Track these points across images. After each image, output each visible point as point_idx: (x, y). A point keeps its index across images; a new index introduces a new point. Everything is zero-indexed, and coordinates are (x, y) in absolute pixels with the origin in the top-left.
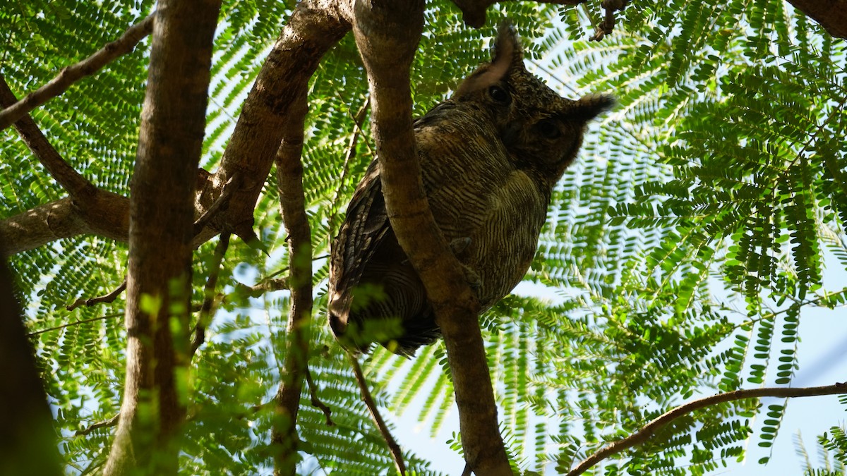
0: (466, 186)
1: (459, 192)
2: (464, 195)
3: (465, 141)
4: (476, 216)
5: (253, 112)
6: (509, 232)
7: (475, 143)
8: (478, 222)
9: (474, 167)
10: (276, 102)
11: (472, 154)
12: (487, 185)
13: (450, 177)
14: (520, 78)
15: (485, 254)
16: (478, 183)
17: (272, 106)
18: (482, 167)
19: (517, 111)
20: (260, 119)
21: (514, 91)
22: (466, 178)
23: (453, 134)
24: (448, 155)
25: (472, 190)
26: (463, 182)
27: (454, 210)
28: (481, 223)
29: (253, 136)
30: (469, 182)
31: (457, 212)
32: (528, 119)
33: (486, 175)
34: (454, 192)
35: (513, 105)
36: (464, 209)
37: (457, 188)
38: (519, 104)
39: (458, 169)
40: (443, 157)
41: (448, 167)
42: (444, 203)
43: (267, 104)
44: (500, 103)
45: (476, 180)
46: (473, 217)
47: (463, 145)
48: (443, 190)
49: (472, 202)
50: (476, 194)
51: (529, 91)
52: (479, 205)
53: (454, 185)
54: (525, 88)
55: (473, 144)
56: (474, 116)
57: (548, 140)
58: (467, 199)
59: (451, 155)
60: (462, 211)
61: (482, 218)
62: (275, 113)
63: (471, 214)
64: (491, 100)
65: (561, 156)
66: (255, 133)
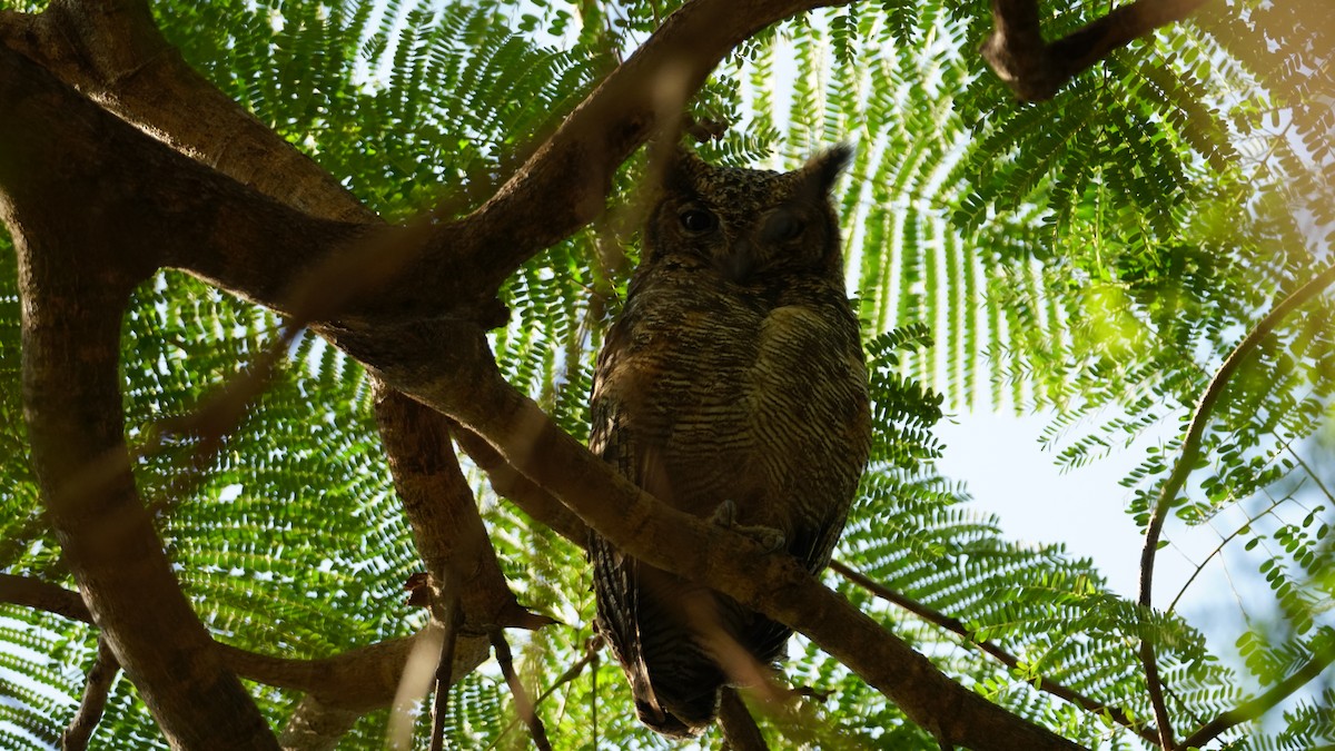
0: (704, 400)
1: (701, 418)
2: (708, 414)
3: (673, 339)
4: (737, 437)
5: (407, 489)
6: (801, 414)
7: (686, 329)
8: (743, 444)
9: (702, 366)
10: (422, 462)
11: (691, 349)
12: (730, 379)
13: (677, 405)
14: (710, 188)
15: (785, 470)
16: (718, 384)
17: (421, 470)
18: (712, 356)
19: (731, 226)
20: (420, 492)
21: (714, 206)
22: (698, 389)
23: (652, 342)
24: (659, 376)
25: (715, 400)
26: (697, 398)
27: (706, 447)
28: (751, 442)
29: (429, 515)
30: (705, 390)
31: (712, 446)
32: (751, 227)
33: (723, 363)
34: (691, 423)
35: (722, 223)
36: (720, 435)
37: (692, 413)
38: (729, 218)
39: (681, 387)
40: (655, 385)
41: (668, 394)
42: (688, 449)
43: (414, 471)
44: (704, 233)
45: (713, 382)
46: (735, 441)
47: (672, 346)
48: (677, 431)
49: (723, 417)
50: (723, 404)
51: (731, 195)
52: (734, 417)
53: (687, 413)
54: (725, 195)
55: (686, 335)
56: (678, 286)
57: (792, 243)
58: (715, 417)
59: (664, 373)
60: (719, 440)
61: (745, 435)
62: (431, 473)
63: (730, 438)
64: (690, 235)
65: (820, 252)
66: (427, 510)
